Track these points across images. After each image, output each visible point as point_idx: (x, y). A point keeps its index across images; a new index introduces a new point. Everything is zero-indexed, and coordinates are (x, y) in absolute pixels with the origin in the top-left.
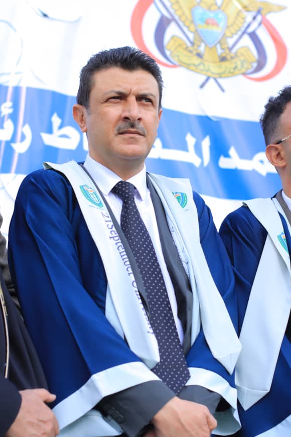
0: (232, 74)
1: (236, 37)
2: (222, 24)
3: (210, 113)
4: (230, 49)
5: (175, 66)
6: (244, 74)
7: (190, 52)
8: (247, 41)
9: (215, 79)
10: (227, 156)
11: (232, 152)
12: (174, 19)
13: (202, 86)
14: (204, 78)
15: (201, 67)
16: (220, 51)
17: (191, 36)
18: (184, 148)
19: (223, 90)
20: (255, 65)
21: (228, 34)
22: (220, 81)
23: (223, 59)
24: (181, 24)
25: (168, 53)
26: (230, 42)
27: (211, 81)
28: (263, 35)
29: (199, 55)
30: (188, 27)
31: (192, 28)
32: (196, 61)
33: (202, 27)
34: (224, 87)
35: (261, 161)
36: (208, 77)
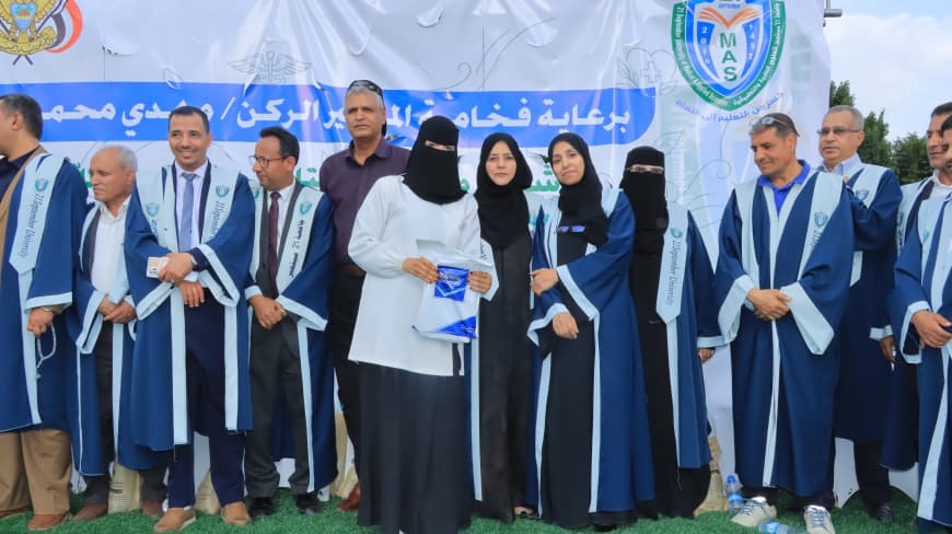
0: (37, 50)
1: (42, 21)
2: (32, 13)
3: (20, 82)
4: (37, 31)
6: (47, 49)
7: (8, 39)
8: (51, 22)
9: (26, 56)
13: (14, 63)
14: (16, 57)
15: (15, 49)
16: (29, 33)
17: (8, 27)
19: (31, 63)
20: (55, 41)
21: (37, 20)
23: (32, 40)
24: (1, 19)
26: (38, 25)
27: (23, 58)
28: (66, 16)
29: (14, 40)
30: (6, 21)
31: (10, 20)
32: (10, 44)
33: (18, 18)
35: (58, 112)
36: (20, 56)
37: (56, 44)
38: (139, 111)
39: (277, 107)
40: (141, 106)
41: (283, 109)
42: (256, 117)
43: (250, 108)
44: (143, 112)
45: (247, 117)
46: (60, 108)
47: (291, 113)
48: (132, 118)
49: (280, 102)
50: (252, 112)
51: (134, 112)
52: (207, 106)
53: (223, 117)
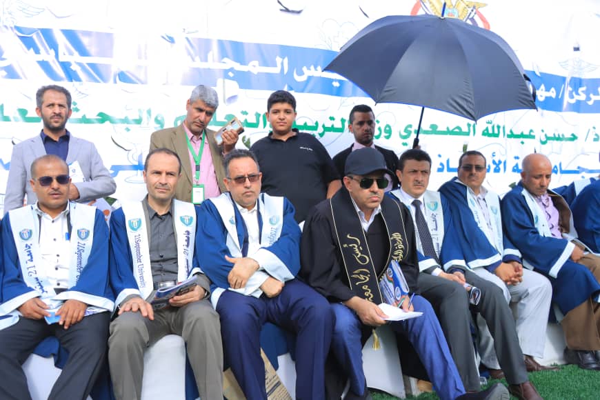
39: (583, 92)
41: (587, 93)
42: (577, 97)
43: (572, 91)
47: (591, 96)
49: (584, 89)
50: (574, 93)
52: (553, 89)
53: (560, 97)
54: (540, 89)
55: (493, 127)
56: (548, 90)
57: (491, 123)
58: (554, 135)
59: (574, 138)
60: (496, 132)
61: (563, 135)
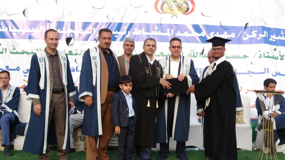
1: (181, 4)
4: (180, 8)
5: (166, 13)
6: (183, 13)
7: (170, 10)
8: (184, 5)
9: (176, 15)
10: (178, 33)
11: (179, 32)
12: (166, 2)
13: (172, 18)
14: (173, 15)
15: (172, 13)
17: (170, 6)
18: (166, 32)
19: (177, 18)
20: (186, 11)
21: (179, 4)
22: (177, 16)
24: (168, 3)
25: (164, 10)
26: (180, 6)
27: (175, 16)
29: (172, 10)
30: (169, 4)
32: (170, 11)
34: (178, 17)
35: (186, 34)
36: (174, 15)
37: (186, 12)
38: (213, 34)
39: (255, 33)
40: (213, 33)
41: (257, 33)
42: (249, 36)
43: (246, 34)
44: (214, 34)
45: (245, 37)
46: (187, 32)
47: (260, 35)
48: (210, 36)
49: (256, 31)
51: (211, 34)
52: (233, 33)
53: (238, 37)
54: (224, 34)
55: (194, 53)
56: (229, 33)
57: (193, 51)
58: (232, 56)
59: (245, 57)
60: (195, 55)
61: (239, 56)
